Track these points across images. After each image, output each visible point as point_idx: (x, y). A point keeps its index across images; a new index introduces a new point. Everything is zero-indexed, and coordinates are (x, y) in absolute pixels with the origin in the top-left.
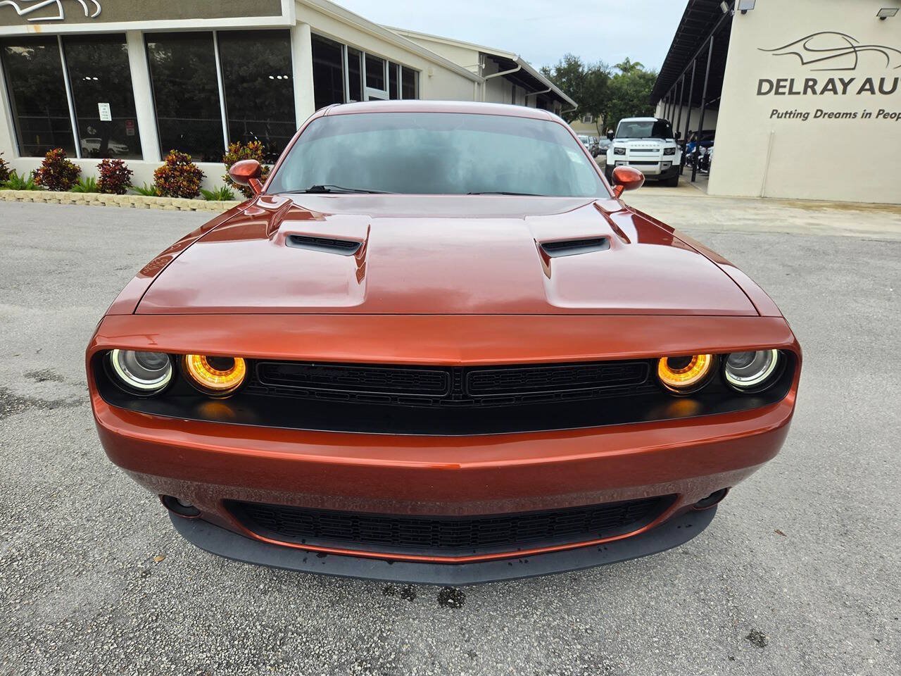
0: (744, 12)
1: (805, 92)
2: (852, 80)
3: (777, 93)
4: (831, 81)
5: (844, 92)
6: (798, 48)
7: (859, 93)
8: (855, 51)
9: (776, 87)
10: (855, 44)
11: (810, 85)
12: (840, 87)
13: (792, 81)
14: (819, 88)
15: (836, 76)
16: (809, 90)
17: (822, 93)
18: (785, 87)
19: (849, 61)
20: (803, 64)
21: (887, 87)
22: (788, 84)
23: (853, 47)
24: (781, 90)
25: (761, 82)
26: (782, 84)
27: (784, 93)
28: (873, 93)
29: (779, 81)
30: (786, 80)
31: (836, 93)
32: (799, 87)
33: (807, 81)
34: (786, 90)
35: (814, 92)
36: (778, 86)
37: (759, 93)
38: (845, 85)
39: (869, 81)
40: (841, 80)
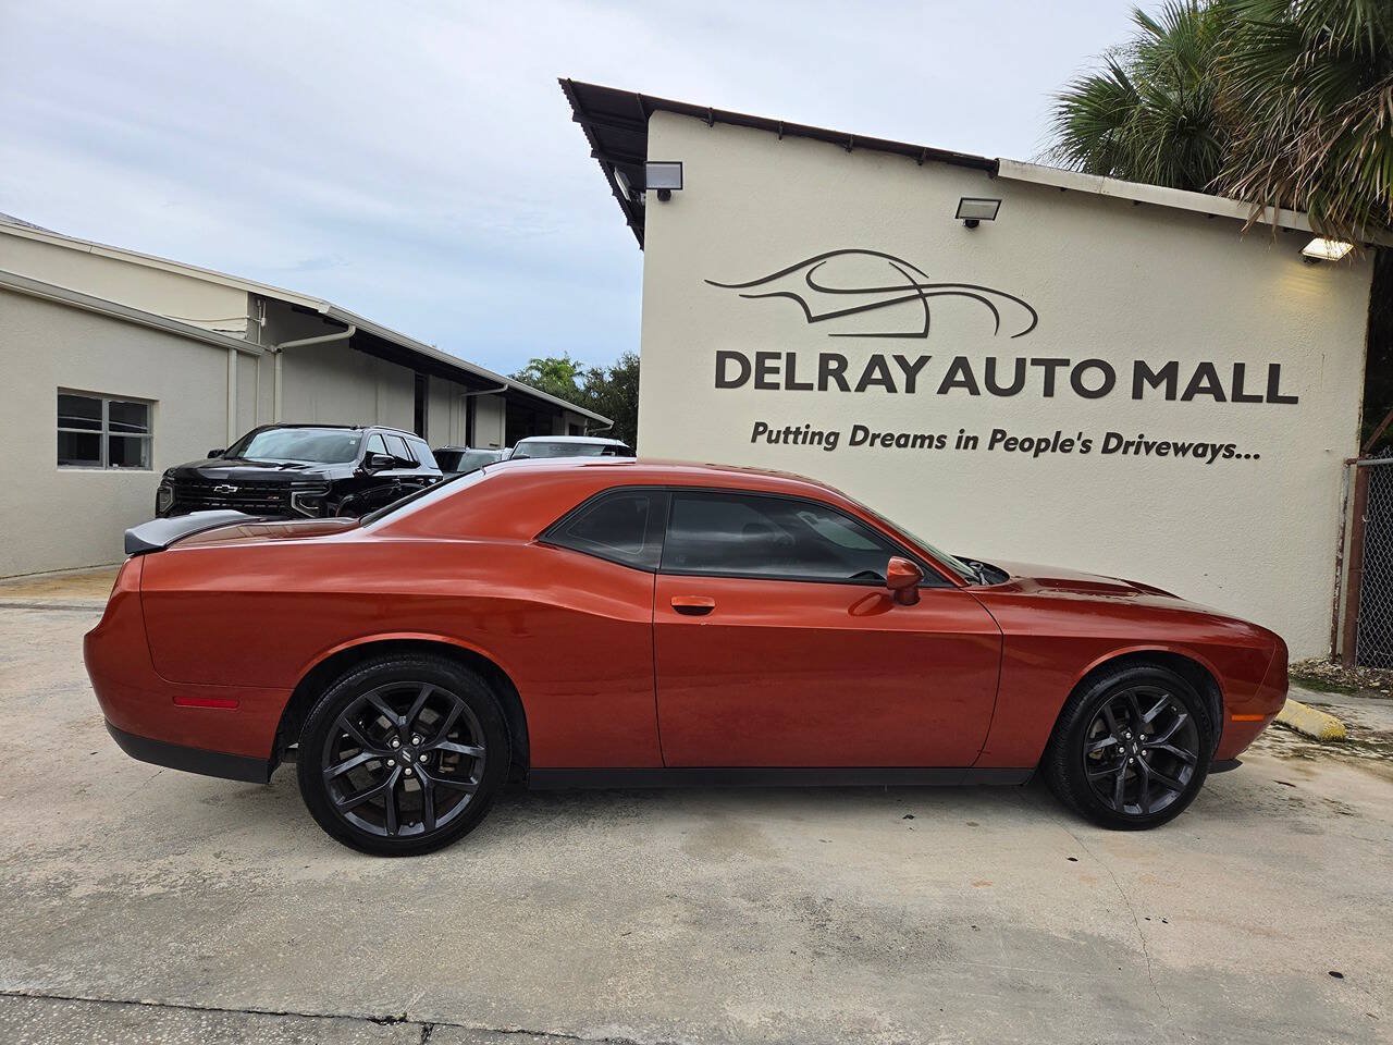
0: (664, 195)
1: (823, 386)
2: (923, 360)
3: (760, 384)
4: (878, 361)
5: (910, 388)
6: (796, 282)
7: (943, 390)
8: (923, 296)
9: (758, 371)
10: (920, 280)
11: (832, 369)
12: (899, 377)
13: (791, 358)
14: (853, 376)
15: (888, 349)
16: (832, 381)
17: (861, 388)
18: (776, 370)
19: (909, 317)
20: (811, 320)
21: (1005, 379)
22: (782, 364)
23: (916, 286)
24: (768, 378)
25: (722, 357)
26: (769, 363)
27: (776, 386)
28: (974, 391)
29: (761, 357)
30: (777, 356)
31: (892, 389)
32: (807, 372)
33: (825, 358)
34: (781, 378)
35: (844, 387)
36: (762, 370)
37: (721, 382)
38: (912, 372)
39: (961, 363)
40: (900, 360)
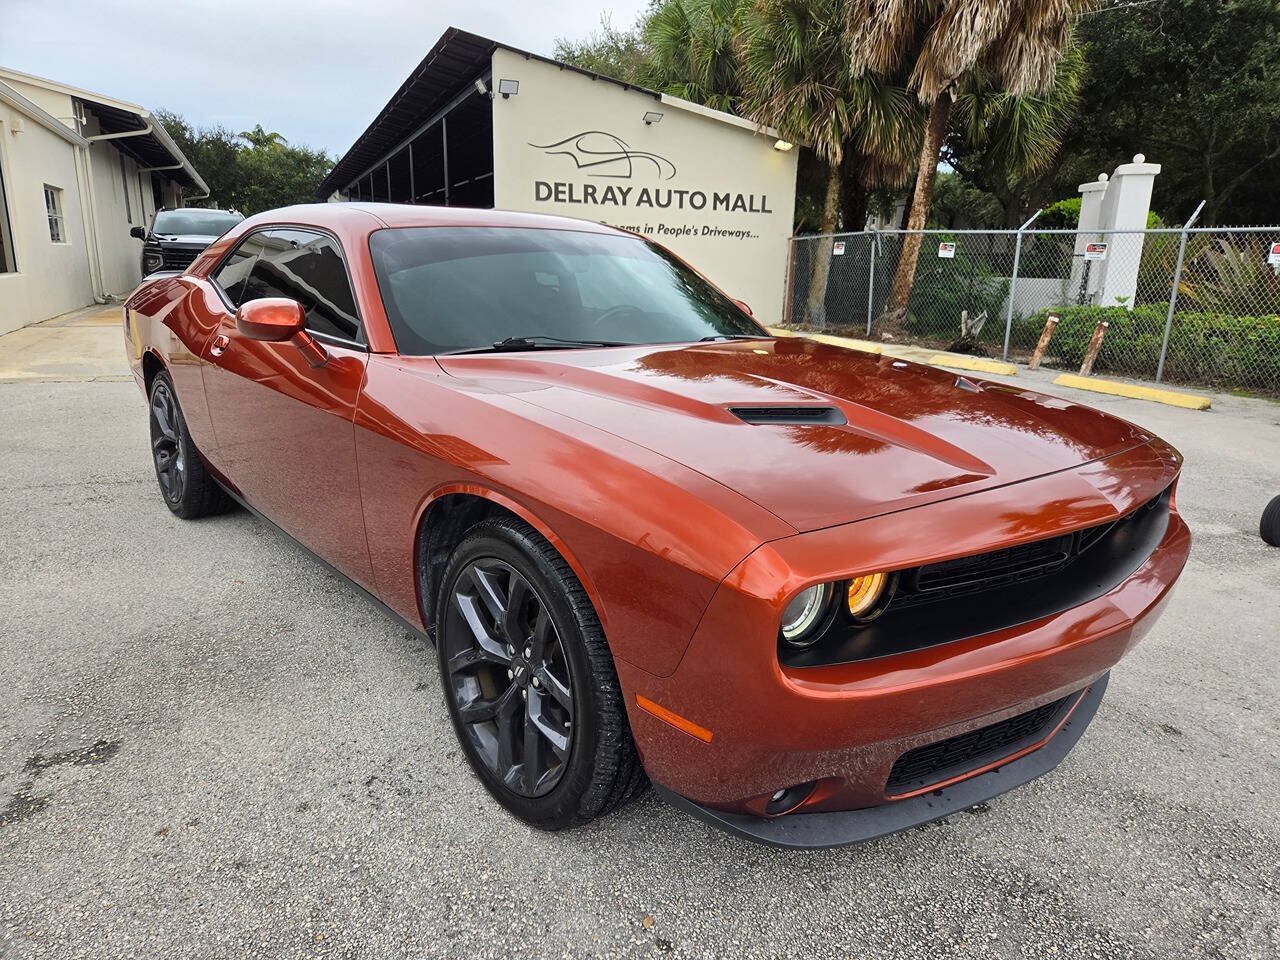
0: (506, 96)
1: (586, 201)
2: (629, 189)
3: (557, 199)
4: (610, 189)
5: (624, 203)
6: (570, 147)
7: (638, 204)
8: (628, 157)
9: (555, 192)
10: (627, 150)
11: (589, 192)
12: (619, 197)
13: (571, 186)
14: (599, 196)
15: (615, 183)
16: (589, 198)
17: (603, 202)
18: (564, 192)
19: (622, 167)
20: (579, 167)
21: (663, 200)
22: (566, 189)
23: (625, 152)
24: (561, 196)
25: (538, 184)
26: (560, 188)
27: (564, 201)
28: (651, 205)
29: (557, 185)
30: (564, 185)
31: (616, 203)
32: (579, 194)
33: (586, 187)
34: (566, 197)
35: (595, 201)
36: (557, 192)
37: (538, 198)
38: (625, 195)
39: (645, 191)
40: (620, 189)
